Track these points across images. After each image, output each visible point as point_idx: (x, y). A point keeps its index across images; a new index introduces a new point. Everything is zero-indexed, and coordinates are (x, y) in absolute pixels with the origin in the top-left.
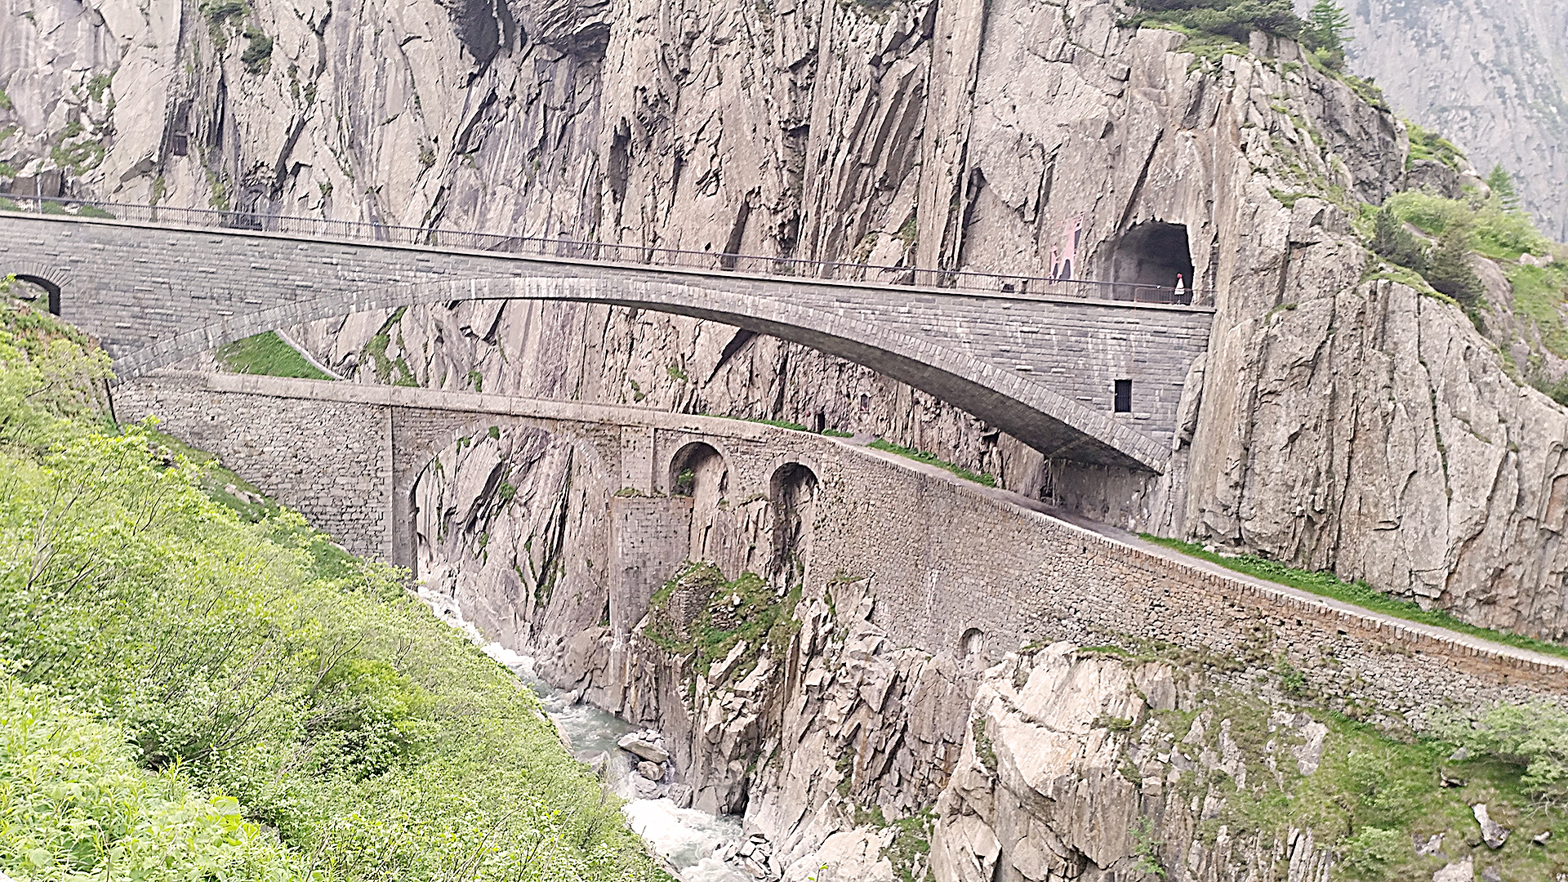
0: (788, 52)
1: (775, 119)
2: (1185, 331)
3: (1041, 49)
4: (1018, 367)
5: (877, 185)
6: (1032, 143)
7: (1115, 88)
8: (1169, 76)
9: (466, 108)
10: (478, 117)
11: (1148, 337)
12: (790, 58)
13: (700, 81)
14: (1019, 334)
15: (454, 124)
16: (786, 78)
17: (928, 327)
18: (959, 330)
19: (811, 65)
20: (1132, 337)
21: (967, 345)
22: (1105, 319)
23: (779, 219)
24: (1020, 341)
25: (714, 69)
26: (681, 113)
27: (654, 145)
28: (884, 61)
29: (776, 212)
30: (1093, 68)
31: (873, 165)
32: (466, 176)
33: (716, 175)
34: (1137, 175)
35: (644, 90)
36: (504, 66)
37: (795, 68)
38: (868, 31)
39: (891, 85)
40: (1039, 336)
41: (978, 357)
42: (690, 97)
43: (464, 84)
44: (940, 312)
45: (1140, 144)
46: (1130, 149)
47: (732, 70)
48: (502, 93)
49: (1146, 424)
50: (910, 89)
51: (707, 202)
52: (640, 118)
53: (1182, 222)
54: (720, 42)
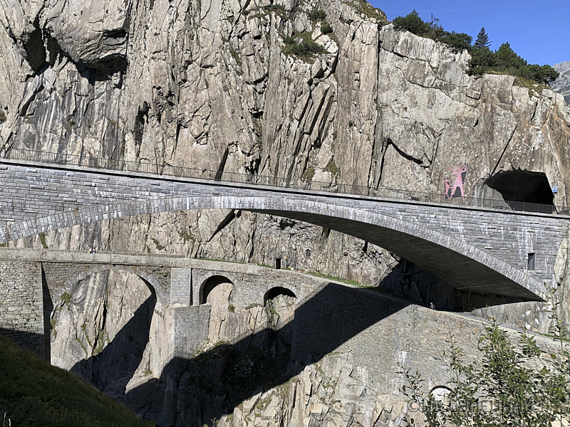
0: (253, 75)
1: (246, 108)
2: (557, 228)
3: (419, 81)
4: (486, 247)
5: (313, 144)
6: (424, 127)
7: (473, 102)
8: (515, 98)
9: (25, 92)
10: (32, 98)
11: (543, 231)
12: (253, 77)
13: (193, 87)
14: (487, 230)
15: (18, 100)
16: (251, 87)
17: (445, 226)
18: (459, 228)
19: (265, 82)
20: (536, 231)
21: (463, 236)
22: (525, 221)
23: (250, 158)
24: (487, 233)
25: (202, 80)
26: (181, 101)
27: (163, 117)
28: (314, 82)
29: (249, 155)
30: (455, 93)
31: (310, 134)
32: (26, 127)
33: (207, 134)
34: (503, 146)
35: (159, 88)
36: (49, 73)
37: (256, 82)
38: (303, 66)
39: (317, 94)
40: (496, 230)
41: (468, 242)
42: (186, 93)
43: (23, 79)
44: (450, 218)
45: (503, 131)
46: (497, 134)
47: (216, 82)
48: (48, 86)
49: (540, 277)
50: (328, 97)
51: (200, 148)
52: (156, 102)
53: (542, 171)
54: (207, 67)
